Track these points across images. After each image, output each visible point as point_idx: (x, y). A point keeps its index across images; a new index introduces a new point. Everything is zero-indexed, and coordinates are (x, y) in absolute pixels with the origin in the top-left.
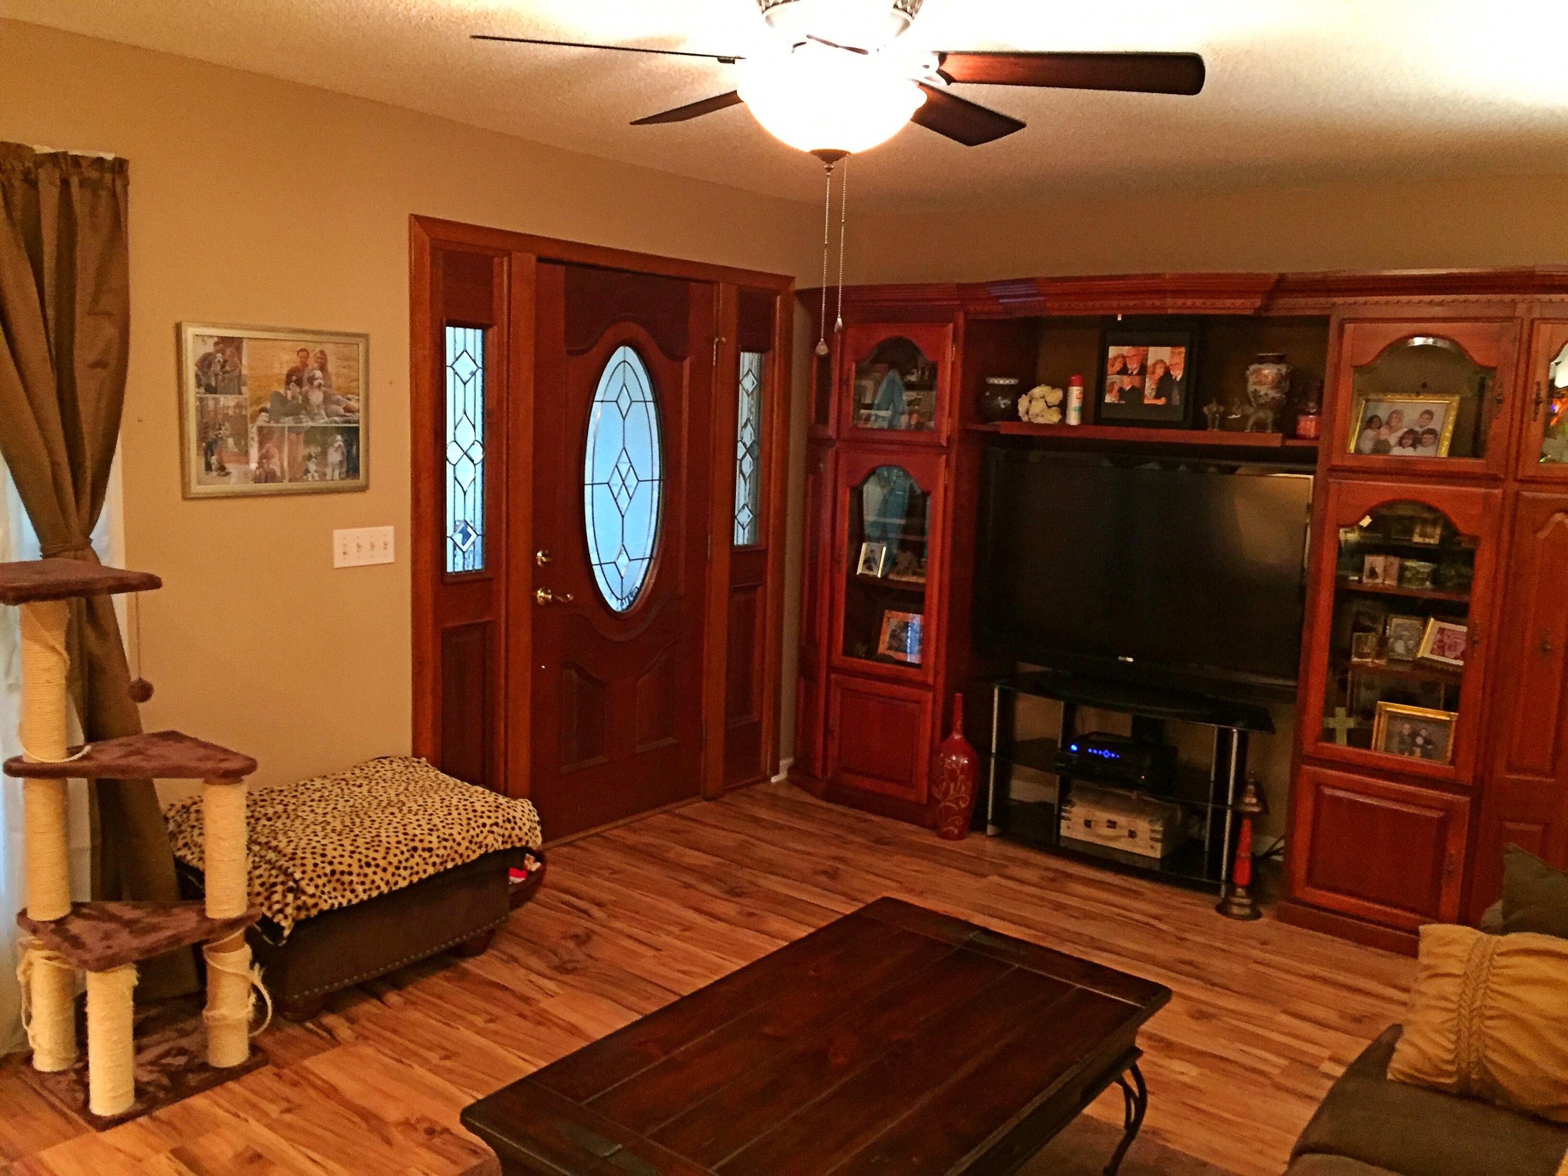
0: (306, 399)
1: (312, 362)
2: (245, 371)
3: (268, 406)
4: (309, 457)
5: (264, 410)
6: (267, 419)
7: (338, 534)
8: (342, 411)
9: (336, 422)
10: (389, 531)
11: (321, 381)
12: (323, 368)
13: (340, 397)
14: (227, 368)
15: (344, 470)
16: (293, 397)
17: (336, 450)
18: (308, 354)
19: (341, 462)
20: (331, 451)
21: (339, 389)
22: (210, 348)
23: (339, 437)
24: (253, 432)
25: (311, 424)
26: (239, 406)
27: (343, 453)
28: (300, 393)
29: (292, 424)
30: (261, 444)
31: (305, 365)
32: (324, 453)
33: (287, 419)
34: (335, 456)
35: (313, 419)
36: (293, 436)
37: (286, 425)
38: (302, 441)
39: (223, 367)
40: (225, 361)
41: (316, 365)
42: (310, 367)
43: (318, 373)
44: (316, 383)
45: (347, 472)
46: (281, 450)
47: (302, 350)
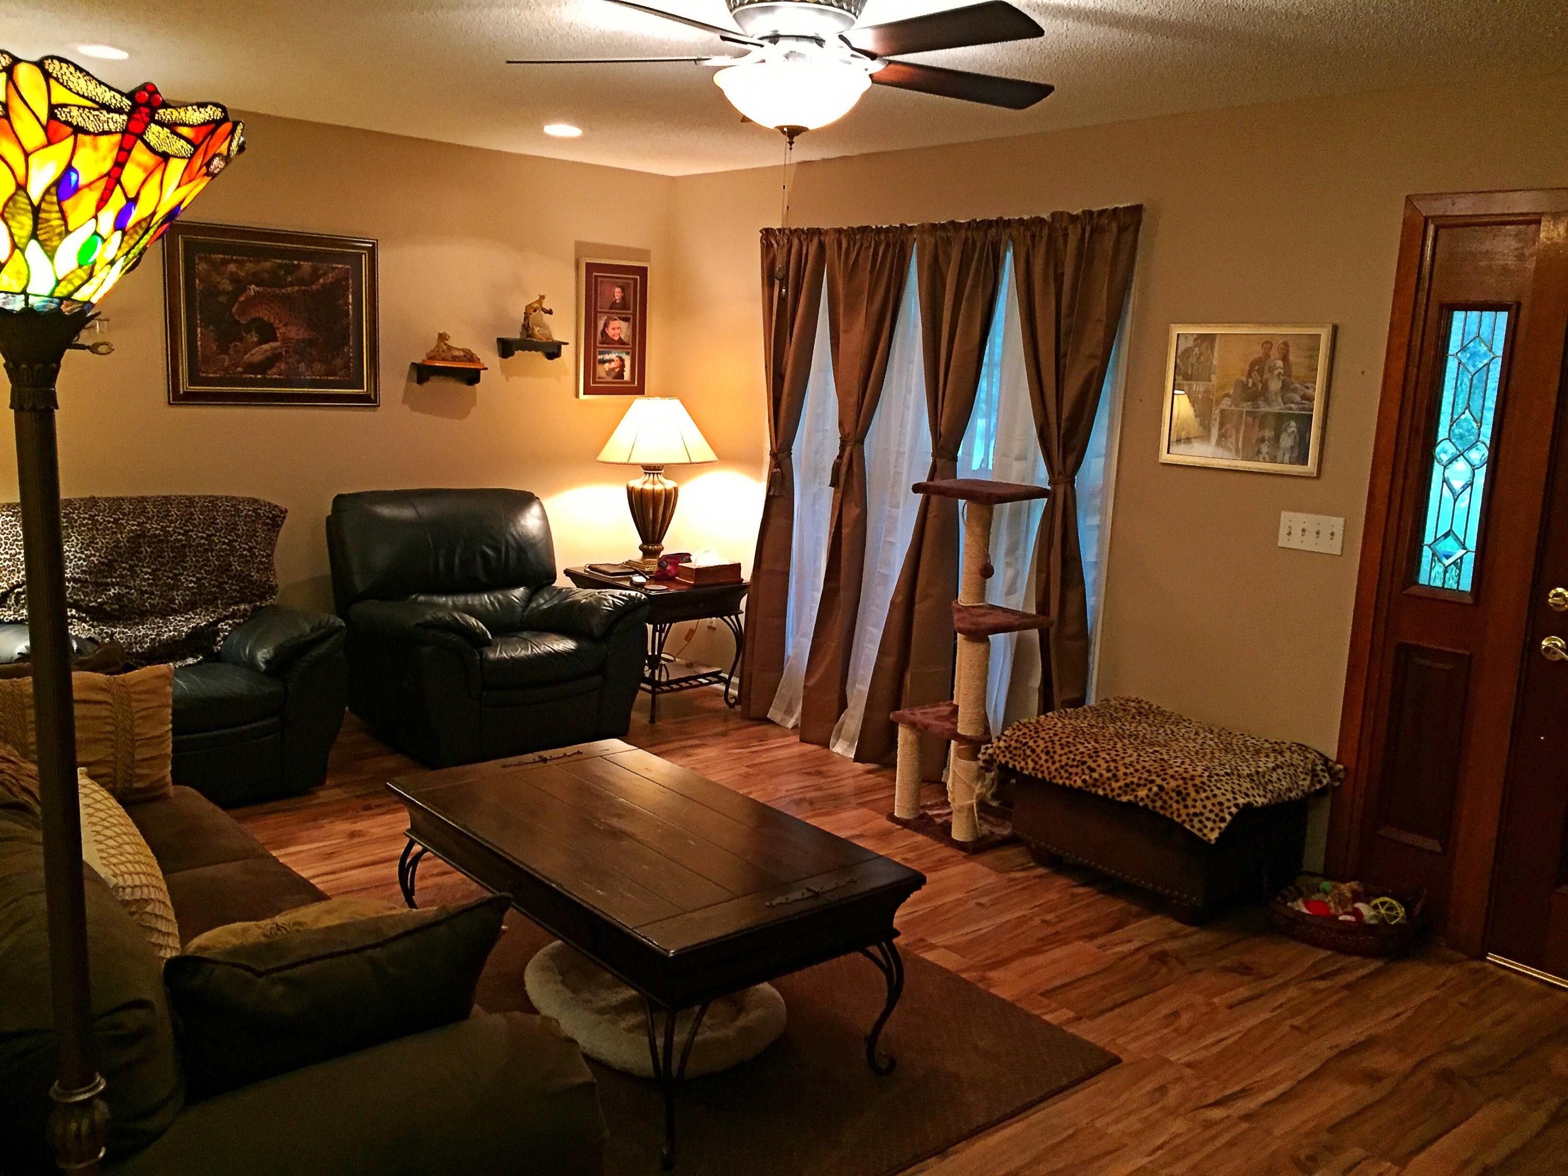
0: (1265, 387)
1: (1274, 353)
2: (1215, 362)
3: (1231, 392)
4: (1263, 440)
5: (1227, 395)
6: (1229, 403)
7: (1286, 516)
8: (1298, 398)
9: (1291, 409)
10: (1338, 523)
11: (1282, 371)
12: (1285, 358)
13: (1298, 385)
14: (1202, 359)
15: (1295, 455)
16: (1254, 384)
17: (1289, 435)
18: (1272, 345)
19: (1292, 447)
20: (1284, 436)
21: (1298, 378)
22: (1190, 343)
23: (1293, 424)
24: (1216, 413)
25: (1267, 409)
26: (1207, 391)
27: (1295, 438)
28: (1261, 381)
29: (1250, 409)
30: (1222, 425)
31: (1267, 356)
32: (1277, 438)
33: (1245, 404)
34: (1287, 441)
35: (1269, 405)
36: (1250, 419)
37: (1245, 410)
38: (1257, 424)
39: (1198, 359)
40: (1201, 354)
41: (1278, 356)
42: (1272, 357)
43: (1280, 363)
44: (1276, 372)
45: (1298, 457)
46: (1237, 432)
47: (1266, 342)
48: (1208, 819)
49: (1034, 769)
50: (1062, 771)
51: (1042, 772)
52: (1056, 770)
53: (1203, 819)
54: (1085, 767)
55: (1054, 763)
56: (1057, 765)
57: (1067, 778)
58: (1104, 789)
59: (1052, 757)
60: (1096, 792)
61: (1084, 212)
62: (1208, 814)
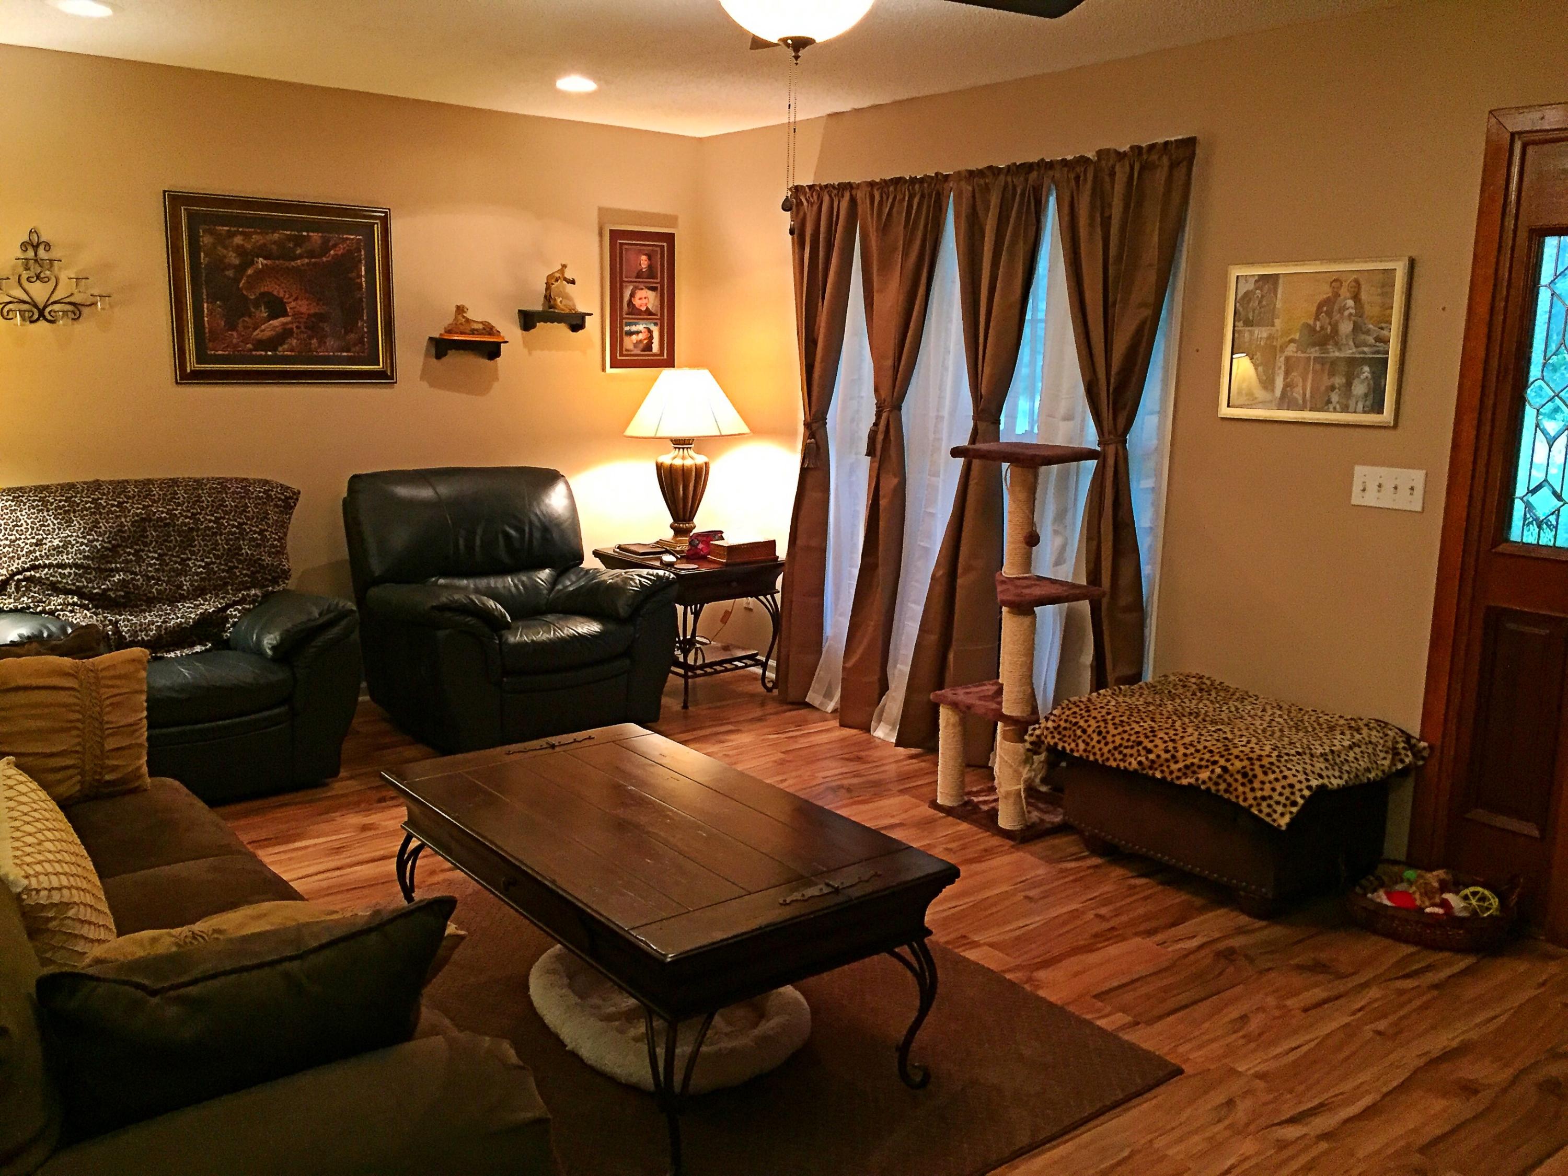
0: (1335, 330)
1: (1344, 292)
2: (1279, 305)
3: (1297, 336)
4: (1333, 388)
5: (1292, 341)
6: (1295, 350)
7: (1359, 470)
8: (1371, 340)
9: (1364, 353)
10: (1417, 477)
11: (1353, 311)
12: (1356, 298)
13: (1371, 326)
14: (1264, 303)
15: (1368, 403)
16: (1322, 328)
17: (1362, 382)
18: (1341, 283)
19: (1366, 395)
20: (1356, 382)
21: (1371, 318)
22: (1250, 286)
23: (1366, 369)
24: (1281, 361)
25: (1337, 354)
26: (1270, 337)
27: (1369, 384)
28: (1330, 324)
29: (1317, 355)
30: (1287, 373)
31: (1337, 295)
32: (1349, 384)
33: (1313, 350)
34: (1359, 389)
35: (1340, 350)
36: (1318, 367)
37: (1312, 356)
38: (1326, 372)
39: (1260, 302)
40: (1263, 296)
41: (1348, 295)
42: (1342, 297)
43: (1350, 303)
44: (1346, 313)
45: (1372, 405)
46: (1305, 380)
47: (1335, 280)
48: (1278, 803)
49: (1085, 750)
50: (1116, 753)
51: (1095, 754)
52: (1109, 751)
53: (1272, 802)
54: (1140, 748)
55: (1106, 744)
56: (1111, 746)
57: (1121, 760)
58: (1162, 772)
59: (1105, 738)
60: (1154, 774)
61: (1132, 148)
62: (1276, 797)
